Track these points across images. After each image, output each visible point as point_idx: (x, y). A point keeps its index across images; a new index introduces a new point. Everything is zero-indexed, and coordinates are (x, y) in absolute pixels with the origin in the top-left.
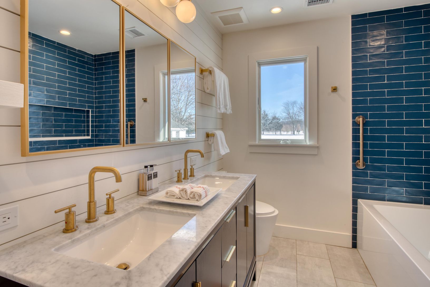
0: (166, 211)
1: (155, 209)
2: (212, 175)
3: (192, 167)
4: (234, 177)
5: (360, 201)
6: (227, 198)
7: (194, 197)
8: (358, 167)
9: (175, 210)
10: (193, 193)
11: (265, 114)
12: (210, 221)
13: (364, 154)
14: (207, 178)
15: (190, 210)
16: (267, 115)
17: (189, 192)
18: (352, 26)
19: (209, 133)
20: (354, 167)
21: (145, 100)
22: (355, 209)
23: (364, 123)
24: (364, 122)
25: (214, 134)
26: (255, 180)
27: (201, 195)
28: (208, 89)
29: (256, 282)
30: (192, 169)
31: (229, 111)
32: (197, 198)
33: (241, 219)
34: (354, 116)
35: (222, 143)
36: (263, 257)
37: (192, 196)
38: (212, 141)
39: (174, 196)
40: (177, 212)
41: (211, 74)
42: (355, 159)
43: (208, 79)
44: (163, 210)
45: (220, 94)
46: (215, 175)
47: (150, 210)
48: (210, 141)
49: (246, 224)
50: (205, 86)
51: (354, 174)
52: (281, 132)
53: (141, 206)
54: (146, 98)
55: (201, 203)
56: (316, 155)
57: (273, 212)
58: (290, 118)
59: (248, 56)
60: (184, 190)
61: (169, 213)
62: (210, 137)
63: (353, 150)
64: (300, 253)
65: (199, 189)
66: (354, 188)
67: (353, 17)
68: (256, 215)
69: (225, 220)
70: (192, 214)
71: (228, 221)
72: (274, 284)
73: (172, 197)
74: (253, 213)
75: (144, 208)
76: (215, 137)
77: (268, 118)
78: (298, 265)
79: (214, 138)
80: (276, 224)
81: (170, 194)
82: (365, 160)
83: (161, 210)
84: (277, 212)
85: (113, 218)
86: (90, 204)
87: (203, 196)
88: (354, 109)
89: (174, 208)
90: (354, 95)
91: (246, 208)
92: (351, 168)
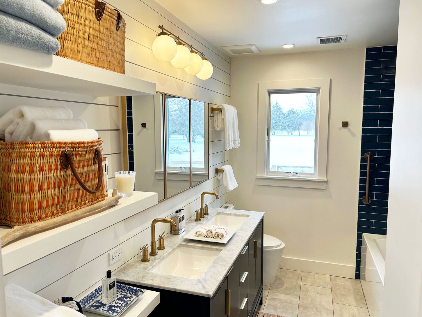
0: (200, 247)
1: (191, 245)
2: (224, 212)
3: (206, 206)
4: (244, 215)
5: (364, 235)
6: (242, 236)
7: (218, 236)
8: (364, 203)
9: (206, 246)
10: (217, 234)
11: (277, 106)
12: (233, 254)
13: (369, 190)
14: (219, 216)
15: (217, 246)
16: (280, 108)
17: (214, 233)
18: (366, 60)
19: (218, 169)
20: (360, 202)
21: (144, 125)
22: (360, 242)
23: (371, 160)
24: (372, 158)
25: (223, 170)
26: (263, 217)
27: (223, 235)
28: (218, 127)
29: (263, 306)
30: (207, 208)
31: (238, 145)
32: (220, 237)
33: (251, 252)
34: (363, 153)
35: (231, 178)
36: (269, 286)
37: (216, 235)
38: (221, 177)
39: (202, 235)
40: (208, 248)
41: (221, 112)
42: (361, 195)
43: (219, 117)
44: (197, 246)
45: (230, 132)
46: (226, 212)
47: (187, 246)
48: (219, 176)
49: (255, 256)
50: (215, 124)
51: (360, 209)
52: (300, 131)
53: (180, 243)
54: (146, 123)
55: (224, 241)
56: (324, 189)
57: (280, 245)
58: (313, 112)
59: (258, 84)
60: (210, 231)
61: (202, 248)
62: (219, 173)
63: (360, 185)
64: (305, 283)
65: (221, 230)
66: (359, 223)
67: (368, 50)
68: (263, 248)
69: (241, 253)
70: (219, 249)
71: (243, 254)
72: (279, 307)
73: (200, 236)
74: (260, 247)
75: (182, 245)
76: (224, 172)
77: (281, 111)
78: (301, 293)
79: (223, 174)
80: (282, 257)
81: (199, 234)
82: (371, 196)
83: (195, 246)
84: (283, 245)
85: (167, 252)
86: (153, 243)
87: (225, 235)
88: (363, 146)
89: (205, 245)
90: (364, 131)
91: (255, 243)
92: (358, 204)
